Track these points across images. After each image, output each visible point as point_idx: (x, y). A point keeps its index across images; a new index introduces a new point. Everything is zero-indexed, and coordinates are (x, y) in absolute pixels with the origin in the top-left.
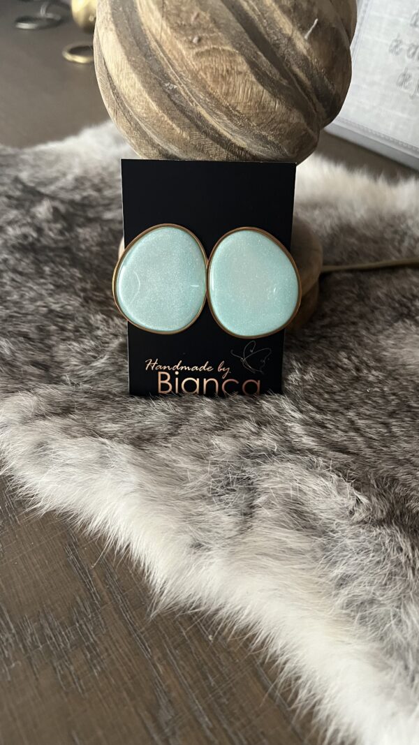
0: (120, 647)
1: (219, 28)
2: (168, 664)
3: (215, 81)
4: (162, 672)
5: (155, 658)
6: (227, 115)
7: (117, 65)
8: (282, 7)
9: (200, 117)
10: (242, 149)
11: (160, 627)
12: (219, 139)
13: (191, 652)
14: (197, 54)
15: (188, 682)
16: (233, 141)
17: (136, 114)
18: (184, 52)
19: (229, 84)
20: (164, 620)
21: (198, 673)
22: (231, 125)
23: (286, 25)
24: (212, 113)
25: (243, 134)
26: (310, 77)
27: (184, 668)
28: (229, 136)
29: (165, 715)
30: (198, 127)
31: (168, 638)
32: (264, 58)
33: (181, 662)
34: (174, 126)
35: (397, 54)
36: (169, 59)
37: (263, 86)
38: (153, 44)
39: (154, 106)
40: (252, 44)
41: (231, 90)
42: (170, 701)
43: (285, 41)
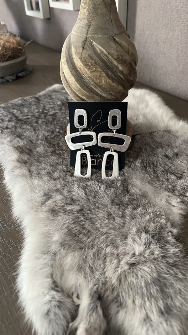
1: (97, 65)
3: (96, 79)
6: (100, 88)
7: (68, 74)
8: (114, 59)
9: (92, 89)
10: (105, 97)
12: (98, 94)
14: (91, 72)
16: (102, 95)
17: (73, 88)
18: (87, 71)
19: (100, 79)
22: (101, 91)
23: (116, 63)
24: (95, 87)
25: (105, 93)
26: (124, 76)
28: (101, 94)
30: (91, 91)
32: (110, 72)
34: (85, 91)
36: (83, 73)
37: (110, 80)
38: (78, 69)
39: (79, 86)
40: (106, 69)
41: (101, 81)
43: (116, 67)
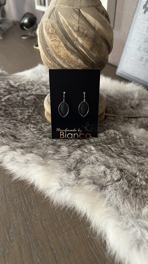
0: (4, 211)
2: (16, 217)
3: (56, 48)
4: (14, 219)
5: (13, 215)
8: (74, 30)
11: (17, 207)
13: (24, 215)
15: (21, 223)
19: (59, 49)
20: (19, 205)
21: (25, 221)
27: (21, 218)
29: (11, 231)
30: (54, 60)
31: (18, 210)
33: (20, 217)
34: (48, 59)
35: (139, 51)
41: (59, 51)
42: (14, 227)
